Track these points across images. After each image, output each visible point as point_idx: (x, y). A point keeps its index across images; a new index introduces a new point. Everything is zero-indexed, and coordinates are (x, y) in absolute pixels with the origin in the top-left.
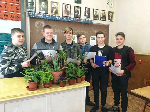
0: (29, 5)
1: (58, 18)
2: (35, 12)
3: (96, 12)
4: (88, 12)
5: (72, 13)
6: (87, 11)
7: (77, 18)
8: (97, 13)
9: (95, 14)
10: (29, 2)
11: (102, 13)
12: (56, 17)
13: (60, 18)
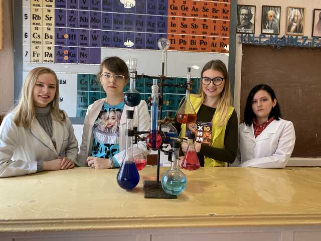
0: (243, 21)
1: (302, 41)
2: (253, 33)
10: (243, 14)
12: (300, 39)
13: (307, 42)
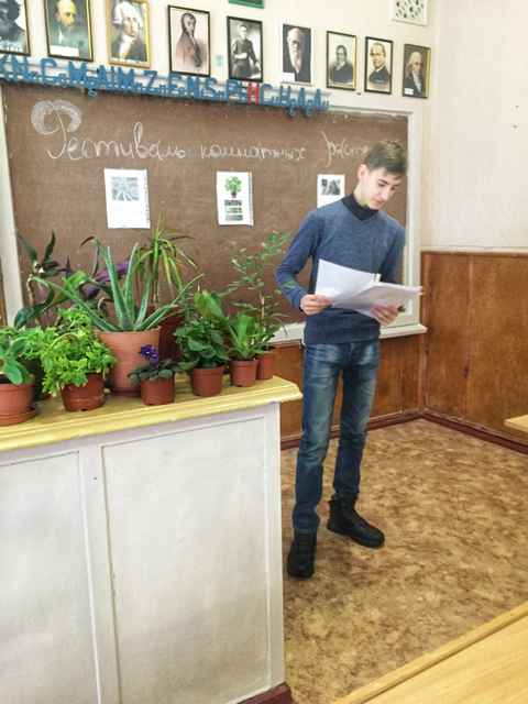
1: (145, 82)
2: (27, 54)
3: (341, 51)
4: (298, 48)
5: (219, 58)
6: (295, 42)
7: (245, 84)
8: (345, 54)
9: (338, 59)
11: (372, 54)
12: (140, 76)
13: (156, 84)
